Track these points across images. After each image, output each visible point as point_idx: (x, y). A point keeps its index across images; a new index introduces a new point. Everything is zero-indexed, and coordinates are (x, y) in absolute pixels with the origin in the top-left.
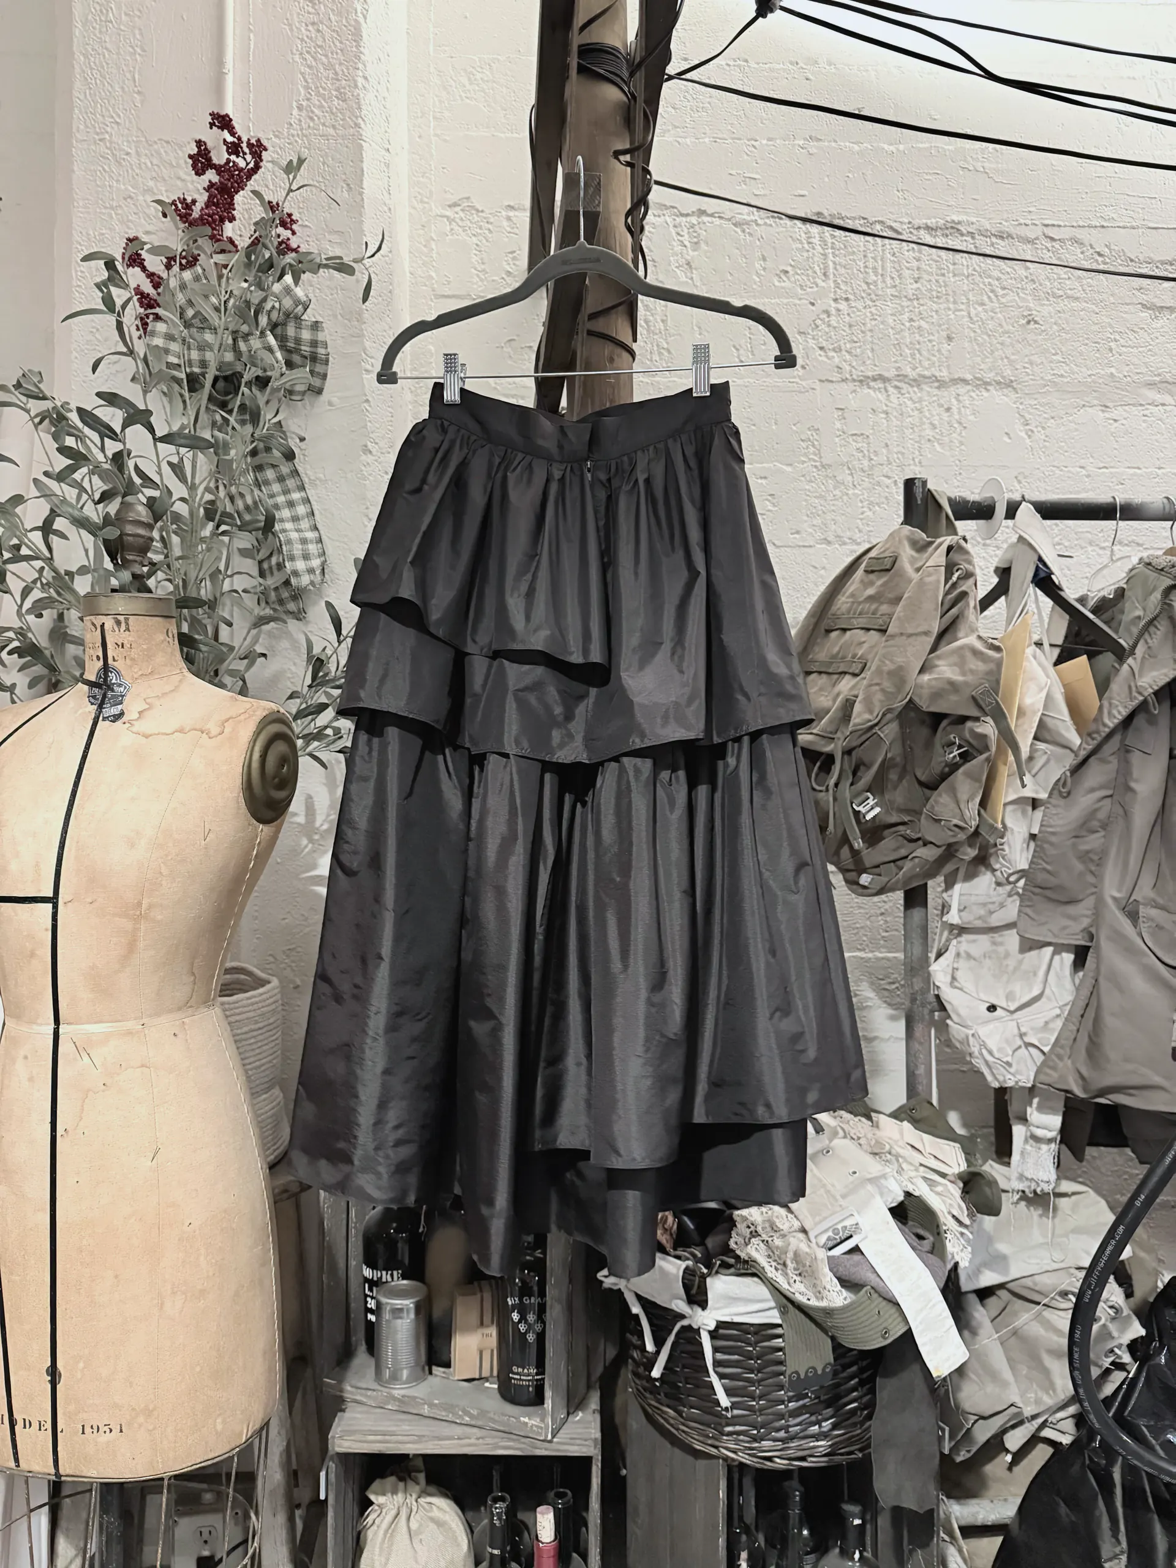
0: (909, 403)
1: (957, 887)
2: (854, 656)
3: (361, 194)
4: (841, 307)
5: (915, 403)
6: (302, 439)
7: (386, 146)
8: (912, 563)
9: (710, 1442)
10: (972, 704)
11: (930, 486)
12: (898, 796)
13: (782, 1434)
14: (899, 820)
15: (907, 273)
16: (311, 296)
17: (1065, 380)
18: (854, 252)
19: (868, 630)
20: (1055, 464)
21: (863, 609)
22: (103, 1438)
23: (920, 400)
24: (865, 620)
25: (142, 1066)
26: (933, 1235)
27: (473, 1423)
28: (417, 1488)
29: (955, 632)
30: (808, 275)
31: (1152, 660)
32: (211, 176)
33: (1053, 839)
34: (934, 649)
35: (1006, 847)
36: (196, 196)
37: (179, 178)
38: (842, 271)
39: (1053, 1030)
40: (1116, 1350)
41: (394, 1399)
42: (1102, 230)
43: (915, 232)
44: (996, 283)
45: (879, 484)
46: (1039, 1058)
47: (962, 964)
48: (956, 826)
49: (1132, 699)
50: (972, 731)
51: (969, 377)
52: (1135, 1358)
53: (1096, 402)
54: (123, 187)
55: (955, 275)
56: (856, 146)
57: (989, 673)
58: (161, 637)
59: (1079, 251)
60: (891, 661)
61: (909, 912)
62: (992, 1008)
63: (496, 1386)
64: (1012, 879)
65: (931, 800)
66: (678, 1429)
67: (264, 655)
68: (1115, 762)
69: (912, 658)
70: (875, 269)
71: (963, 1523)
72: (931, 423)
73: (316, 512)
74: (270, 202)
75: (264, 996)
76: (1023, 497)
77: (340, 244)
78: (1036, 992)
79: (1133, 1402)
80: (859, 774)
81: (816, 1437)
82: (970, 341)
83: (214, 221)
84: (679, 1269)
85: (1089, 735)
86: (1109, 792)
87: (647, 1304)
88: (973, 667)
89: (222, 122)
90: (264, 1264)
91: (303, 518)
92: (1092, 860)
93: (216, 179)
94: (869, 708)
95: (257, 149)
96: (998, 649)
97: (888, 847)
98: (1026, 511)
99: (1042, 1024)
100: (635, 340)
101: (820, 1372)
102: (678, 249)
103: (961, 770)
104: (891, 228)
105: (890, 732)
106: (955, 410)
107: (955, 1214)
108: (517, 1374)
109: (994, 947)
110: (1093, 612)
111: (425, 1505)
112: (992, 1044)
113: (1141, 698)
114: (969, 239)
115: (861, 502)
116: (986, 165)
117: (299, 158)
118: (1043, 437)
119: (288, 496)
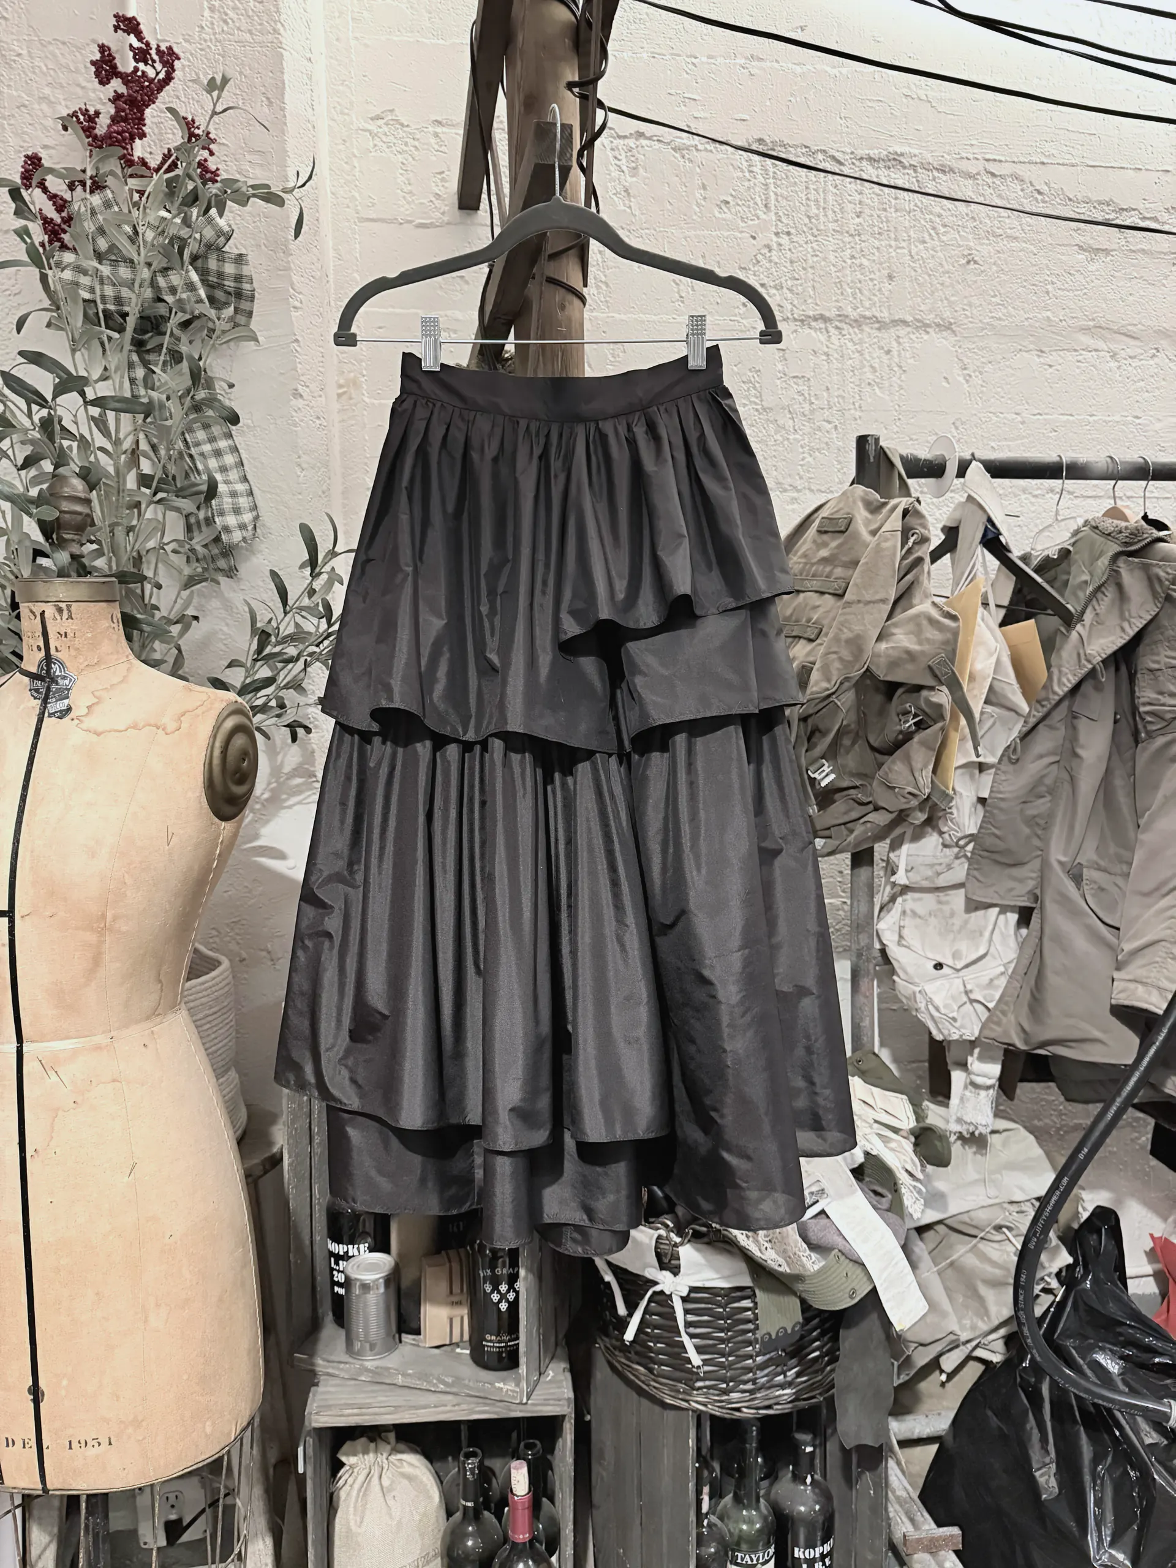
0: (850, 345)
1: (905, 848)
2: (809, 621)
3: (283, 109)
4: (782, 241)
5: (855, 344)
6: (231, 386)
7: (308, 55)
8: (866, 525)
9: (681, 1396)
10: (928, 673)
11: (882, 443)
12: (851, 760)
13: (749, 1386)
14: (851, 784)
15: (849, 207)
16: (234, 227)
17: (1004, 324)
18: (795, 183)
19: (822, 593)
20: (991, 410)
21: (816, 570)
22: (91, 1452)
23: (861, 342)
24: (819, 584)
25: (114, 1081)
26: (890, 1191)
27: (448, 1390)
28: (388, 1447)
29: (911, 598)
30: (749, 207)
31: (1100, 627)
32: (116, 85)
33: (1003, 805)
34: (890, 617)
35: (954, 810)
36: (99, 107)
37: (79, 85)
38: (784, 203)
39: (998, 987)
40: (1046, 1278)
41: (367, 1370)
42: (1043, 167)
43: (857, 163)
44: (938, 220)
45: (819, 429)
46: (985, 1015)
47: (908, 922)
48: (910, 793)
49: (1081, 666)
50: (928, 701)
51: (909, 318)
52: (1061, 1283)
53: (1032, 347)
54: (15, 93)
55: (896, 211)
56: (798, 68)
57: (946, 643)
58: (106, 623)
59: (1019, 188)
60: (850, 629)
61: (855, 871)
62: (939, 966)
63: (468, 1352)
64: (962, 843)
65: (885, 767)
66: (648, 1385)
67: (196, 618)
68: (1063, 728)
69: (869, 627)
70: (816, 201)
71: (901, 1438)
72: (871, 366)
73: (245, 462)
74: (185, 118)
75: (217, 980)
76: (973, 455)
77: (261, 165)
78: (981, 952)
79: (1061, 1325)
80: (814, 740)
81: (782, 1386)
82: (911, 281)
83: (124, 139)
84: (651, 1239)
85: (1039, 702)
86: (1057, 758)
87: (619, 1272)
88: (929, 635)
89: (129, 25)
90: (244, 1266)
91: (231, 468)
92: (1038, 824)
93: (122, 89)
94: (827, 677)
95: (169, 57)
96: (954, 618)
97: (839, 810)
98: (976, 470)
99: (987, 982)
100: (585, 285)
101: (789, 1331)
102: (615, 174)
103: (917, 738)
104: (833, 158)
105: (846, 700)
106: (895, 353)
107: (909, 1169)
108: (491, 1341)
109: (940, 906)
110: (1036, 571)
111: (396, 1462)
112: (938, 1001)
113: (1090, 666)
114: (911, 172)
115: (802, 447)
116: (929, 93)
117: (223, 76)
118: (980, 382)
119: (215, 445)
